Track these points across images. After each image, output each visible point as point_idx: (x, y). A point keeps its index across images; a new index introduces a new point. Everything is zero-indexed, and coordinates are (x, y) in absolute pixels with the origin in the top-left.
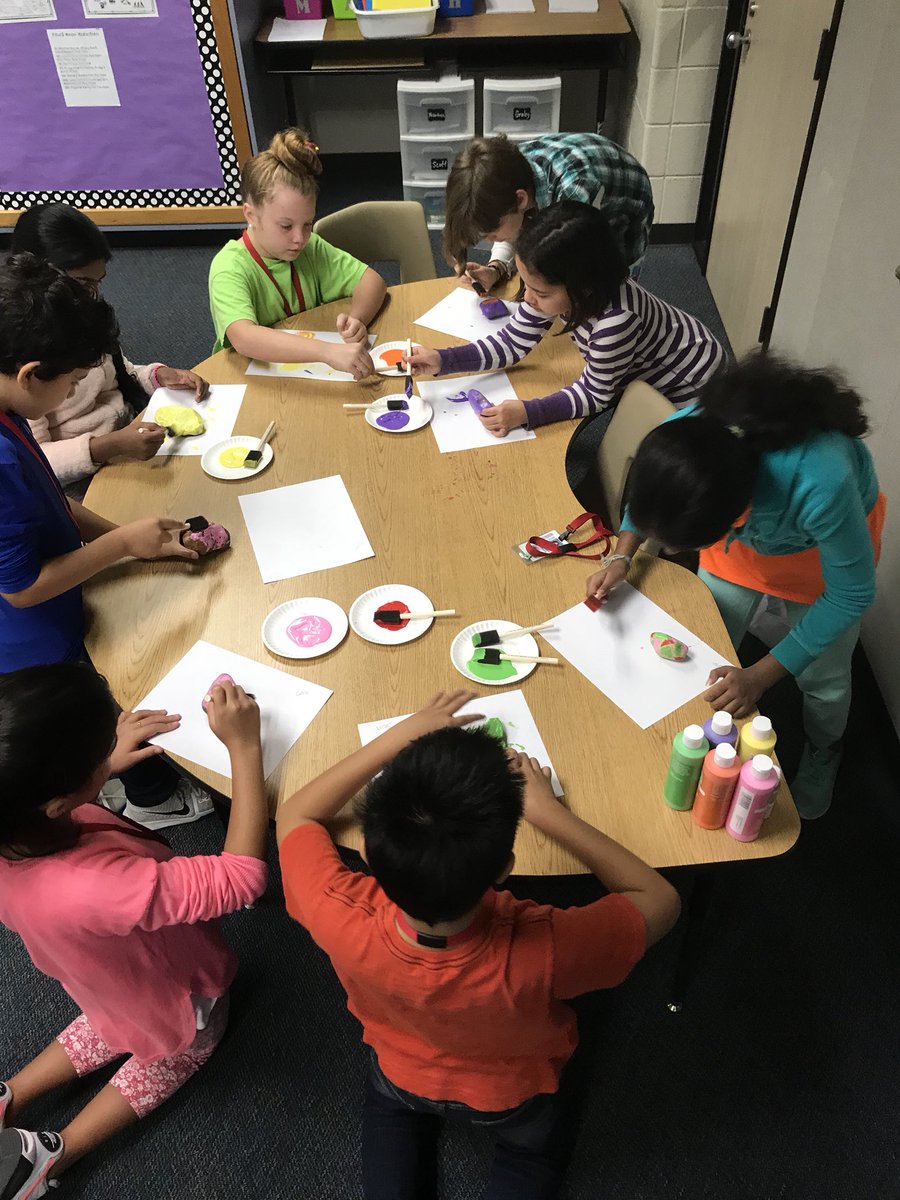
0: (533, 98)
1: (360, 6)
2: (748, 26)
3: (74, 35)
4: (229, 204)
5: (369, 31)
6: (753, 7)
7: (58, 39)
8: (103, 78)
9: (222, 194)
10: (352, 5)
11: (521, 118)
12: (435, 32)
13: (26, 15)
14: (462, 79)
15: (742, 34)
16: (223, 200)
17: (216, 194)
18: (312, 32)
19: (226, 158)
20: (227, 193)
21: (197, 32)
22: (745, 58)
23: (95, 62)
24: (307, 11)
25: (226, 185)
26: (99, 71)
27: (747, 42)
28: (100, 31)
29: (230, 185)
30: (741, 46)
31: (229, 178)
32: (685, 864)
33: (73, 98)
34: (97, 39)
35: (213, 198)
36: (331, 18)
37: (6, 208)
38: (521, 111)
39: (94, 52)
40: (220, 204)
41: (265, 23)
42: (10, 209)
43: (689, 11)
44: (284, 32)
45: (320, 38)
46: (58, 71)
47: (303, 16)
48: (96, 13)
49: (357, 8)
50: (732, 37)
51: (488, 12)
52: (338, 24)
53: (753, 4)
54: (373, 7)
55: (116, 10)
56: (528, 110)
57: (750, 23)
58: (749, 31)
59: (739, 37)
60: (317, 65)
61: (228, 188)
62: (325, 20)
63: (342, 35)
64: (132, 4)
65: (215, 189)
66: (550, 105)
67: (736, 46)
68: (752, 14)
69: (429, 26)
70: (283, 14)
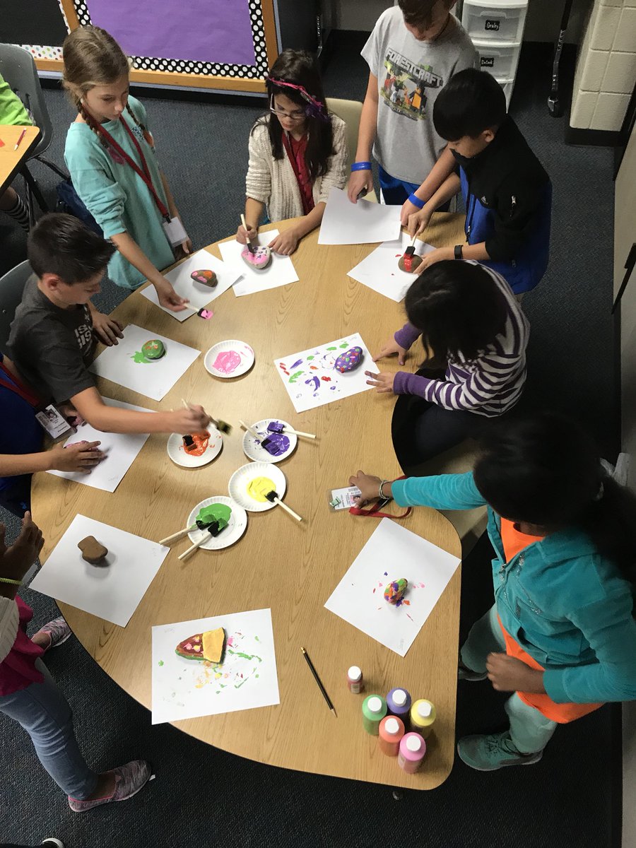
0: (504, 14)
4: (258, 78)
9: (254, 70)
11: (491, 29)
16: (254, 75)
17: (249, 70)
19: (258, 44)
20: (258, 70)
25: (257, 64)
29: (260, 64)
31: (259, 59)
32: (360, 780)
35: (247, 72)
38: (492, 23)
40: (252, 78)
56: (498, 23)
61: (258, 66)
65: (249, 66)
66: (517, 20)
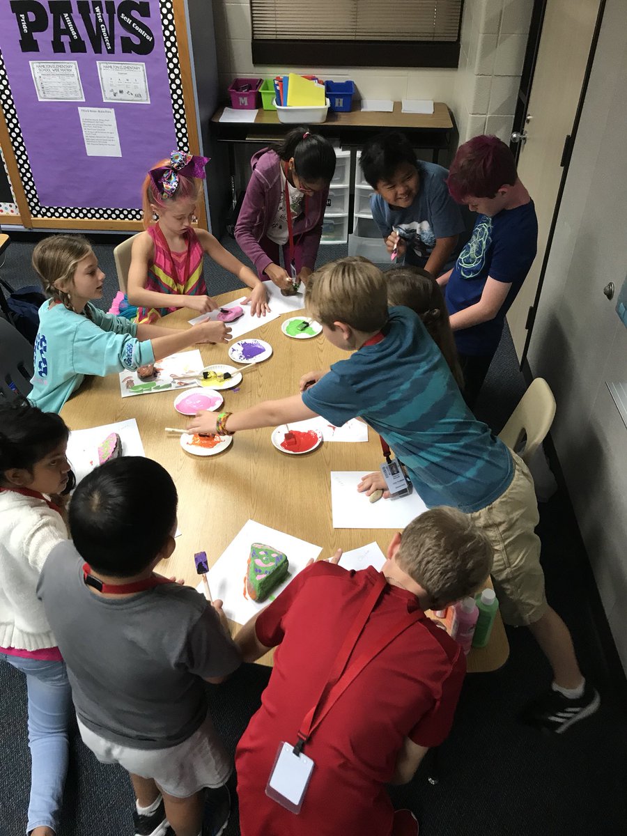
1: (279, 103)
2: (525, 129)
3: (95, 111)
5: (284, 119)
6: (528, 117)
7: (85, 114)
8: (112, 139)
10: (275, 102)
12: (326, 121)
13: (65, 97)
14: (343, 150)
15: (522, 134)
18: (248, 117)
21: (174, 115)
22: (524, 147)
23: (108, 129)
24: (246, 104)
26: (109, 135)
27: (525, 139)
28: (112, 110)
30: (521, 141)
33: (92, 150)
34: (110, 115)
36: (261, 109)
37: (43, 217)
39: (106, 123)
41: (218, 110)
42: (45, 217)
43: (489, 118)
44: (230, 117)
45: (253, 121)
46: (84, 132)
47: (243, 107)
48: (110, 99)
49: (278, 105)
50: (515, 135)
51: (362, 110)
52: (265, 112)
53: (529, 115)
54: (288, 104)
55: (123, 98)
57: (527, 127)
58: (526, 132)
59: (519, 135)
60: (249, 137)
62: (257, 111)
63: (267, 120)
64: (134, 95)
67: (517, 141)
68: (528, 121)
69: (323, 117)
70: (230, 106)
